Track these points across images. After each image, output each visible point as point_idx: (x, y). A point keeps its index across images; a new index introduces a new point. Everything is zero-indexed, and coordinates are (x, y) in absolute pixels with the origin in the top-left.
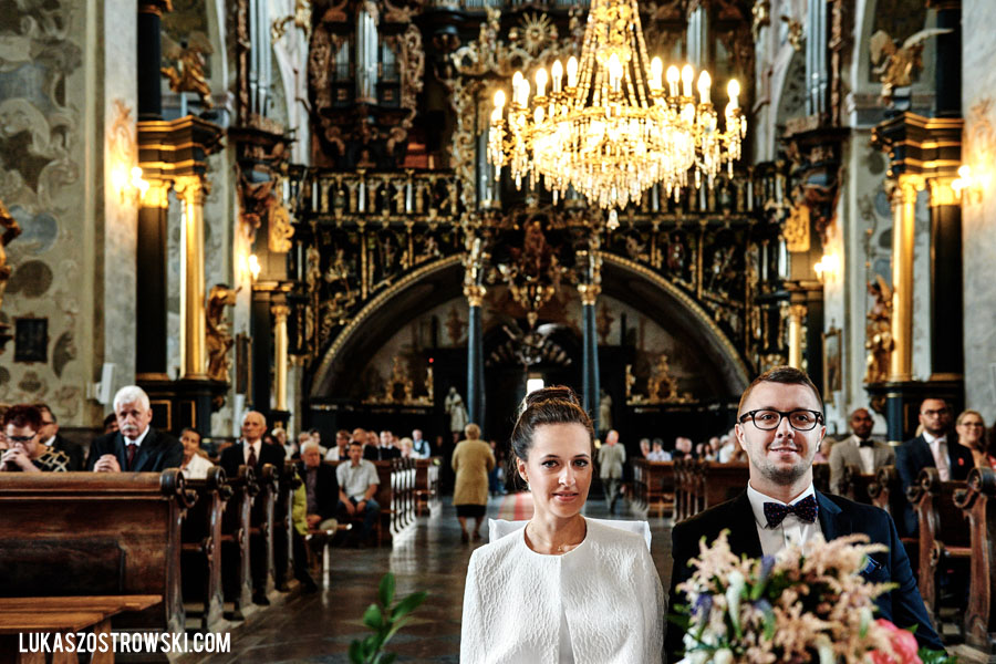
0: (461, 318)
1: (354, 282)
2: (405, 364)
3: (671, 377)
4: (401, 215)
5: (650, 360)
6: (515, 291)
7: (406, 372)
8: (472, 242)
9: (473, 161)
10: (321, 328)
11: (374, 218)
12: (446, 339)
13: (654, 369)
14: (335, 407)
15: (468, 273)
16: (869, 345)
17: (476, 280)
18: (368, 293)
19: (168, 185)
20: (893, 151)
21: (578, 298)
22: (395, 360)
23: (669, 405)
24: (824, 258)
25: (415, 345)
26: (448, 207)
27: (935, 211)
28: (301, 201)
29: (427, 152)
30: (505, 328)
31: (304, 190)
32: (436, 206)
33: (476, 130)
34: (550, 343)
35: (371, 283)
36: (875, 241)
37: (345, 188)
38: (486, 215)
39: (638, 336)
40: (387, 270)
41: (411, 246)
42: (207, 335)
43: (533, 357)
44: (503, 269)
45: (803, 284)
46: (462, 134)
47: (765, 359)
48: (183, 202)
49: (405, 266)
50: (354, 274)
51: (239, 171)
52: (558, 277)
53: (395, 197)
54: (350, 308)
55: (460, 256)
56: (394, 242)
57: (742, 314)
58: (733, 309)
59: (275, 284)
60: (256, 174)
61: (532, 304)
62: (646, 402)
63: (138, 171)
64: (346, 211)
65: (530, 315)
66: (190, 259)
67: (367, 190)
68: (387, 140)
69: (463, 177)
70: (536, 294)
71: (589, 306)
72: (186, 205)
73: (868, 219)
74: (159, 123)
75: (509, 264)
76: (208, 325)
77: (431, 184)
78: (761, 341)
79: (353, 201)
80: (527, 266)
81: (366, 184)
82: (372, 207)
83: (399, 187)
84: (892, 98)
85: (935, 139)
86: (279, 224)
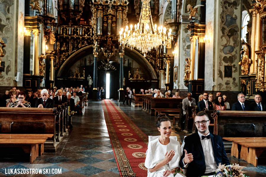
0: (91, 59)
1: (67, 50)
2: (78, 69)
3: (139, 74)
4: (79, 35)
5: (134, 70)
6: (104, 54)
7: (79, 71)
8: (95, 42)
9: (96, 24)
10: (60, 61)
11: (73, 36)
12: (88, 63)
13: (135, 72)
14: (63, 79)
15: (94, 49)
16: (185, 72)
17: (96, 51)
18: (71, 53)
19: (31, 31)
20: (191, 30)
21: (119, 56)
22: (76, 68)
23: (138, 80)
24: (174, 50)
25: (81, 65)
26: (90, 34)
27: (200, 44)
28: (56, 31)
29: (84, 21)
30: (102, 62)
31: (57, 29)
32: (87, 34)
33: (97, 17)
34: (112, 65)
35: (71, 51)
36: (186, 47)
37: (66, 29)
38: (99, 36)
39: (132, 64)
40: (75, 48)
41: (81, 42)
42: (39, 65)
43: (108, 68)
44: (102, 48)
45: (169, 56)
46: (94, 18)
47: (160, 71)
48: (34, 35)
49: (80, 47)
50: (68, 49)
51: (44, 25)
52: (115, 51)
53: (78, 31)
54: (66, 56)
55: (92, 45)
56: (77, 42)
57: (155, 61)
58: (153, 59)
59: (51, 52)
60: (48, 27)
61: (108, 57)
62: (133, 79)
63: (25, 28)
64: (66, 34)
65: (108, 59)
66: (36, 48)
67: (71, 29)
68: (76, 18)
69: (94, 27)
70: (109, 54)
71: (121, 58)
72: (35, 36)
73: (184, 42)
74: (29, 17)
75: (103, 47)
76: (39, 63)
77: (86, 29)
78: (159, 67)
79: (68, 32)
80: (108, 48)
81: (71, 28)
82: (72, 33)
83: (79, 29)
84: (191, 19)
85: (200, 28)
86: (52, 37)
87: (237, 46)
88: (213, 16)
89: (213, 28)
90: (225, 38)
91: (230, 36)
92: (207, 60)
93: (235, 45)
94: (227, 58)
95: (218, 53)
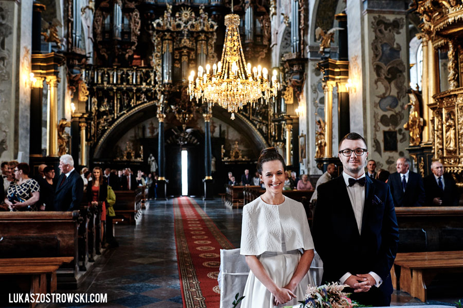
0: (154, 126)
1: (111, 112)
2: (131, 144)
3: (240, 150)
4: (131, 85)
5: (231, 143)
6: (177, 116)
7: (132, 148)
8: (160, 96)
9: (161, 64)
10: (97, 130)
11: (120, 86)
12: (148, 134)
13: (233, 147)
14: (103, 163)
15: (158, 108)
16: (317, 144)
17: (162, 111)
18: (117, 116)
19: (43, 79)
20: (324, 71)
21: (203, 119)
22: (128, 143)
23: (238, 161)
24: (299, 107)
25: (135, 137)
26: (150, 82)
27: (340, 94)
28: (90, 78)
29: (141, 59)
30: (173, 130)
31: (91, 74)
32: (145, 81)
33: (162, 52)
34: (191, 136)
35: (118, 112)
36: (317, 101)
37: (108, 74)
38: (166, 86)
39: (226, 134)
40: (125, 107)
41: (135, 97)
42: (58, 139)
43: (184, 142)
44: (172, 107)
45: (291, 116)
46: (156, 53)
47: (276, 144)
49: (133, 105)
50: (111, 108)
51: (67, 69)
52: (195, 110)
53: (129, 78)
54: (109, 122)
55: (155, 102)
56: (128, 96)
57: (267, 126)
58: (264, 124)
59: (81, 114)
60: (75, 71)
61: (184, 121)
62: (229, 160)
63: (33, 74)
64: (108, 83)
65: (183, 125)
66: (52, 108)
67: (117, 75)
68: (125, 54)
69: (157, 70)
70: (186, 117)
71: (207, 122)
72: (50, 87)
73: (315, 93)
74: (40, 55)
75: (175, 105)
76: (59, 135)
77: (143, 73)
78: (274, 137)
79: (111, 79)
80: (182, 106)
81: (117, 72)
82: (119, 81)
83: (130, 74)
84: (323, 52)
85: (339, 68)
86: (83, 89)
87: (403, 97)
88: (359, 46)
89: (361, 67)
90: (382, 84)
91: (390, 81)
92: (354, 122)
93: (400, 95)
94: (388, 118)
95: (371, 110)
